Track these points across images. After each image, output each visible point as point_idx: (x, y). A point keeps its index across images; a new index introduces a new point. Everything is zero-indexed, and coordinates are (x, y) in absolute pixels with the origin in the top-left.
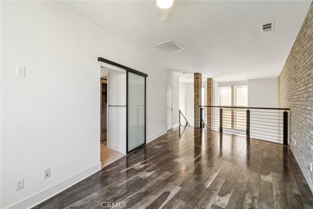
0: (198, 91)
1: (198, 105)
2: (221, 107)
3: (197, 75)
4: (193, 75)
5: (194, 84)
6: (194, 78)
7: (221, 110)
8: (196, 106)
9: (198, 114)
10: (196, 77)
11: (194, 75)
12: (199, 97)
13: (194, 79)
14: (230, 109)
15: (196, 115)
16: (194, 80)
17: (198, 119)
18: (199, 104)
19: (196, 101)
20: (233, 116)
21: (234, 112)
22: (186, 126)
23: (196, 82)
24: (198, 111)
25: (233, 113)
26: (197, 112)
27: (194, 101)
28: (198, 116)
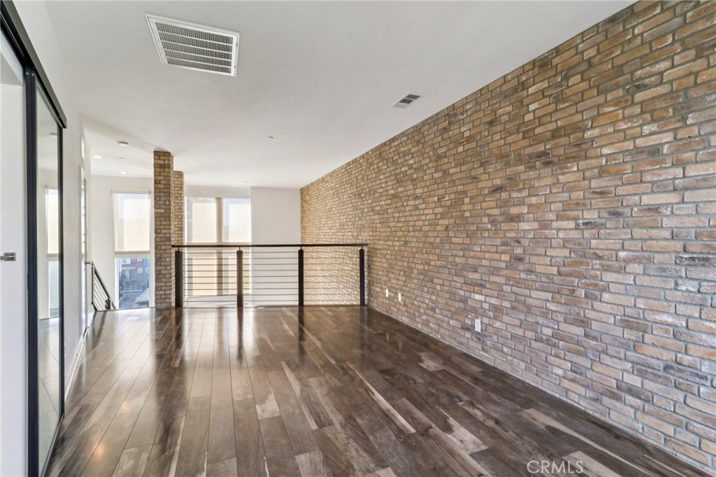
0: (167, 203)
1: (167, 243)
2: (240, 246)
3: (166, 158)
4: (152, 155)
5: (155, 183)
6: (155, 164)
7: (240, 254)
8: (163, 247)
9: (168, 268)
10: (162, 162)
11: (155, 155)
12: (170, 221)
13: (155, 167)
14: (214, 250)
15: (163, 272)
16: (155, 172)
17: (168, 284)
18: (170, 241)
19: (163, 231)
20: (220, 265)
21: (224, 256)
22: (105, 312)
23: (162, 178)
24: (168, 259)
25: (220, 259)
26: (165, 264)
27: (156, 232)
28: (167, 276)
